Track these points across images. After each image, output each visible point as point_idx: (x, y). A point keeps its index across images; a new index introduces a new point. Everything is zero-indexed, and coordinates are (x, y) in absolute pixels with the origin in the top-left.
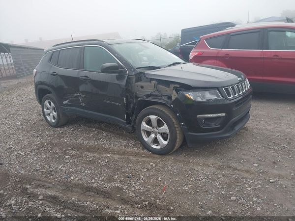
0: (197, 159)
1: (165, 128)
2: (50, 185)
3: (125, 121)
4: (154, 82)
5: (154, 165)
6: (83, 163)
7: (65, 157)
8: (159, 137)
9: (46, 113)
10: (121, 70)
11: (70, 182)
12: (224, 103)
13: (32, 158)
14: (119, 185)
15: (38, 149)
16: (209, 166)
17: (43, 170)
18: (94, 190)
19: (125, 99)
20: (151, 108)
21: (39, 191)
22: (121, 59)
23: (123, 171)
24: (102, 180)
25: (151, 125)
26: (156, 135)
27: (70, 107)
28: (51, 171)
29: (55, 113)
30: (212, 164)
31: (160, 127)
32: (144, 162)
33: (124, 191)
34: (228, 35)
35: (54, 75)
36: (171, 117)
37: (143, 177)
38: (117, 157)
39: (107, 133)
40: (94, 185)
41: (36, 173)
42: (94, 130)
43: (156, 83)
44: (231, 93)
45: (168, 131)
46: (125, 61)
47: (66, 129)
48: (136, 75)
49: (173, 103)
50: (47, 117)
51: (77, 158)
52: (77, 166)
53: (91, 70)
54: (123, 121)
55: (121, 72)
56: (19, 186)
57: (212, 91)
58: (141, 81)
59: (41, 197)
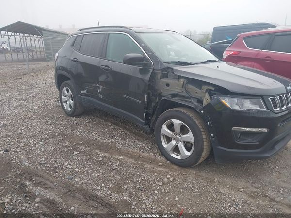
0: (223, 179)
1: (189, 136)
2: (51, 185)
3: (144, 121)
4: (183, 80)
5: (171, 179)
6: (92, 163)
7: (73, 152)
8: (181, 146)
9: (63, 100)
10: (146, 62)
11: (73, 185)
12: (268, 116)
13: (40, 149)
14: (128, 198)
15: (48, 139)
16: (238, 190)
17: (48, 165)
18: (98, 200)
19: (146, 96)
20: (175, 111)
21: (38, 191)
22: (147, 50)
23: (135, 180)
24: (109, 189)
25: (173, 131)
26: (177, 143)
27: (87, 98)
28: (56, 168)
29: (72, 102)
30: (243, 188)
31: (184, 134)
32: (160, 173)
33: (133, 207)
34: (273, 34)
35: (74, 61)
36: (199, 125)
37: (156, 192)
38: (130, 161)
39: (122, 130)
40: (99, 194)
41: (39, 167)
42: (110, 124)
43: (186, 81)
44: (278, 105)
45: (193, 141)
46: (152, 52)
47: (81, 119)
48: (162, 70)
49: (204, 108)
50: (64, 104)
51: (87, 155)
52: (84, 166)
53: (113, 59)
54: (141, 120)
55: (146, 65)
56: (18, 180)
57: (255, 100)
58: (168, 77)
59: (38, 199)
